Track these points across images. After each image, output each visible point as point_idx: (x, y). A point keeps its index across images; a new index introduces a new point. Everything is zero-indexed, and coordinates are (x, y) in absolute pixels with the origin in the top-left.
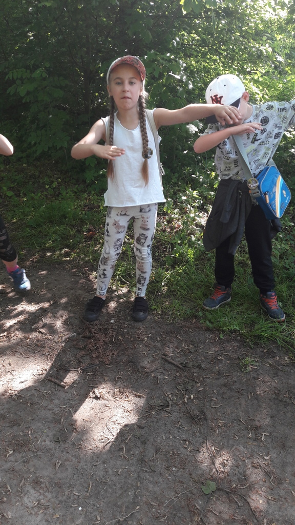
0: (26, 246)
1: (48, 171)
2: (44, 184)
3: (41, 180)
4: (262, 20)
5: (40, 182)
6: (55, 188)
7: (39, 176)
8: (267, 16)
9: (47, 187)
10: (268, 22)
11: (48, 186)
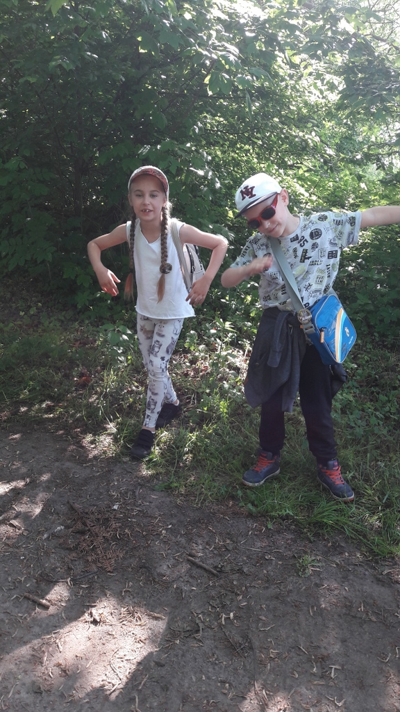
1: (24, 292)
2: (18, 310)
3: (13, 305)
4: (306, 104)
6: (33, 315)
7: (11, 299)
8: (312, 99)
10: (313, 106)
11: (24, 313)
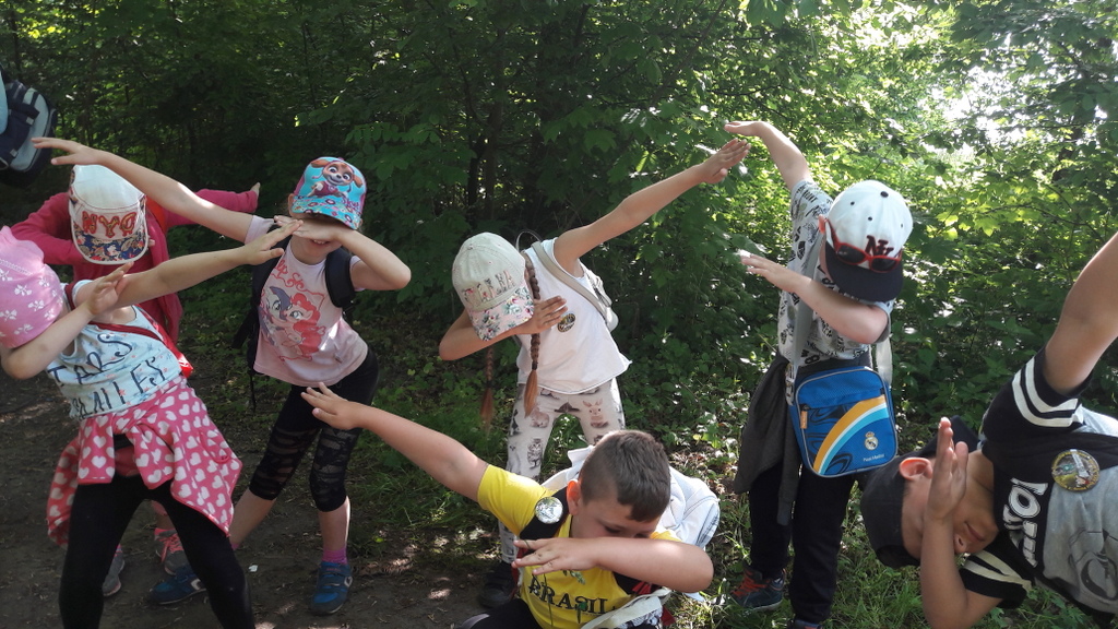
0: (385, 521)
1: (410, 337)
2: (405, 366)
3: (397, 358)
5: (393, 361)
6: (429, 375)
7: (391, 348)
9: (411, 372)
11: (414, 372)
